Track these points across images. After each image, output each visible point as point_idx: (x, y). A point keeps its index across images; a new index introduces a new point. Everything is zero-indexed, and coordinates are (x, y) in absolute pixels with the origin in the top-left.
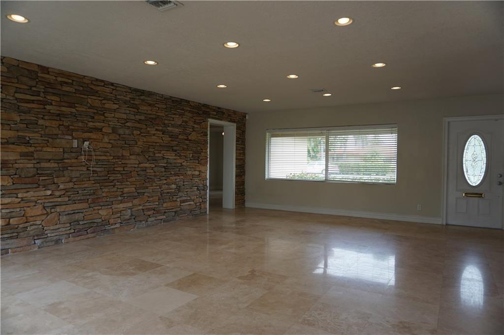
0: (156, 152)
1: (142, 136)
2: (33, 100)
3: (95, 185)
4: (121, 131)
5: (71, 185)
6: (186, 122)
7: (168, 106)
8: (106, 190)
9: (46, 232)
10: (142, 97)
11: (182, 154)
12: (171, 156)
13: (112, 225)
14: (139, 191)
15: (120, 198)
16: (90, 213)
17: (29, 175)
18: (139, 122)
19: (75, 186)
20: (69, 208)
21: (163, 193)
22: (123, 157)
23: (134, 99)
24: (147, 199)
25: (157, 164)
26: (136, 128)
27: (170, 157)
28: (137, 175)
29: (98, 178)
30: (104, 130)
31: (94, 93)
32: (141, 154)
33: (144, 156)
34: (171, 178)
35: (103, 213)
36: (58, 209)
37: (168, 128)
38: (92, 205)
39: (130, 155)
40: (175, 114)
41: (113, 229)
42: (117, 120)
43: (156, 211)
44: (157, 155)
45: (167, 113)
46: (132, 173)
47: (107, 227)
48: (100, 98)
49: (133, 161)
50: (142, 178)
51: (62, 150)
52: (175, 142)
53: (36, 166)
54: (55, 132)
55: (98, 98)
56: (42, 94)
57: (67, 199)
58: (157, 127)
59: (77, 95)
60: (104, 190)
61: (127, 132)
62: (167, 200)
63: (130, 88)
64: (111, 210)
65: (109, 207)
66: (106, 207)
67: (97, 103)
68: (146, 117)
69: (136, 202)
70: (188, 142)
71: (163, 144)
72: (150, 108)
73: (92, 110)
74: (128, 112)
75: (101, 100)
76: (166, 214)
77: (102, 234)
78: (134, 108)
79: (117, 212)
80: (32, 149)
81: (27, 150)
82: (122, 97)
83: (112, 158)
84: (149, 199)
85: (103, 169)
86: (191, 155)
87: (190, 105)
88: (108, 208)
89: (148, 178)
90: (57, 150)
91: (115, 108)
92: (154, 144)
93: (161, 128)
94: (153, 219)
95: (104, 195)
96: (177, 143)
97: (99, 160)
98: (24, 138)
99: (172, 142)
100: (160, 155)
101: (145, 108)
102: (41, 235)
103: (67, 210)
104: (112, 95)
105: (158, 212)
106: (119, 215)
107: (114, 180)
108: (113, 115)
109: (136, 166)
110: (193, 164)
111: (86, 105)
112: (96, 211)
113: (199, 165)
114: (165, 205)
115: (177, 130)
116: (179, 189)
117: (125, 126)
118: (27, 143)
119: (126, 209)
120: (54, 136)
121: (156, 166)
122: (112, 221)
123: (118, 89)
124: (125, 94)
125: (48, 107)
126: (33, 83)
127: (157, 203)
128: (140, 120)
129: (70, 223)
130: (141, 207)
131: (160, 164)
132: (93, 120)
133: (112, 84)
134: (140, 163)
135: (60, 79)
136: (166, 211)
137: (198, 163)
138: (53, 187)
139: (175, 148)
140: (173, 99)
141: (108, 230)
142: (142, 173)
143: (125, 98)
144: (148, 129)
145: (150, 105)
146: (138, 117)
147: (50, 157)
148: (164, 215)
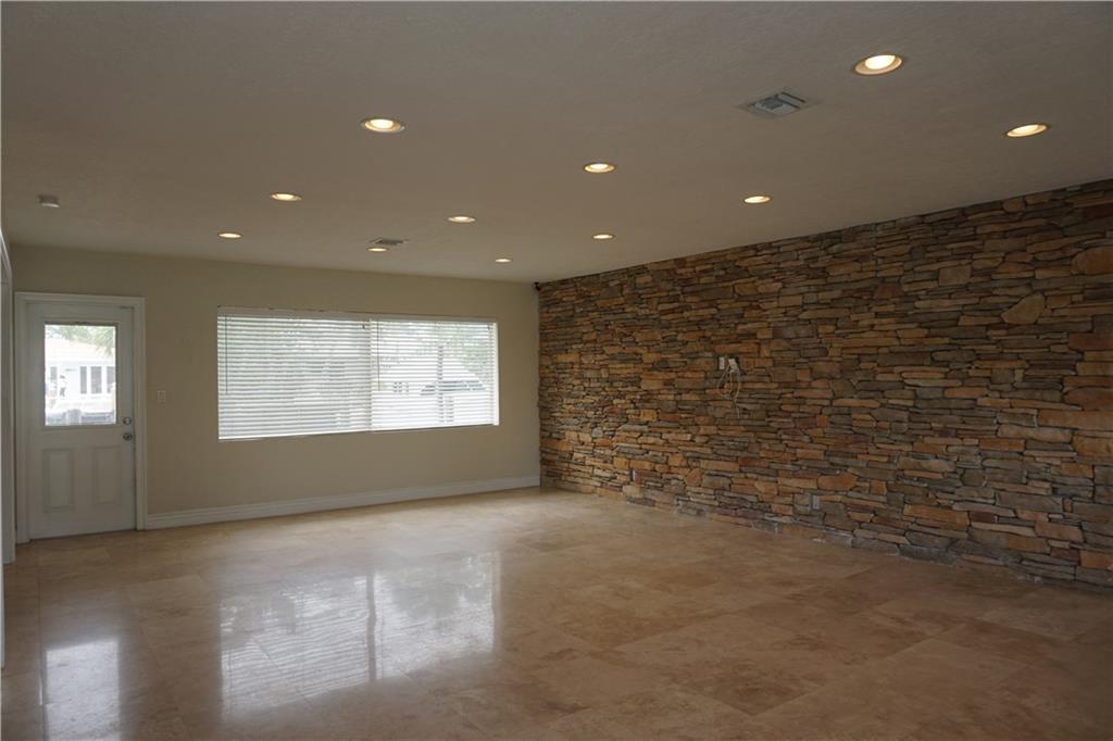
0: (879, 370)
1: (838, 336)
2: (673, 309)
3: (747, 434)
4: (789, 332)
5: (712, 429)
6: (988, 274)
7: (915, 244)
8: (765, 446)
9: (689, 493)
10: (835, 248)
11: (971, 373)
12: (928, 380)
13: (777, 515)
14: (832, 459)
15: (789, 466)
16: (740, 481)
17: (669, 410)
18: (830, 305)
19: (721, 433)
20: (713, 466)
21: (904, 477)
22: (794, 385)
23: (815, 259)
24: (854, 482)
25: (884, 401)
26: (824, 321)
27: (920, 383)
28: (829, 424)
29: (749, 422)
30: (759, 336)
31: (743, 273)
32: (838, 377)
33: (848, 379)
34: (927, 440)
35: (760, 486)
36: (703, 464)
37: (917, 304)
38: (743, 468)
39: (815, 379)
40: (939, 260)
41: (779, 524)
42: (783, 310)
43: (882, 520)
44: (879, 378)
45: (908, 266)
46: (818, 418)
47: (766, 516)
48: (753, 279)
49: (819, 392)
50: (838, 431)
51: (702, 375)
52: (939, 340)
53: (678, 398)
54: (696, 349)
55: (748, 280)
56: (681, 298)
57: (709, 451)
58: (875, 309)
59: (720, 285)
60: (764, 446)
61: (803, 332)
62: (917, 500)
63: (806, 239)
64: (773, 486)
65: (771, 479)
66: (766, 478)
67: (748, 291)
68: (844, 291)
69: (824, 481)
70: (1003, 332)
71: (897, 349)
72: (857, 266)
73: (739, 304)
74: (803, 289)
75: (754, 282)
76: (912, 536)
77: (760, 526)
78: (818, 277)
79: (786, 494)
80: (673, 375)
81: (667, 377)
82: (789, 264)
83: (775, 385)
84: (858, 484)
85: (758, 407)
86: (1019, 374)
87: (1008, 213)
88: (768, 481)
89: (855, 433)
90: (697, 375)
91: (777, 290)
92: (873, 351)
93: (891, 308)
94: (870, 534)
95: (762, 454)
96: (947, 340)
97: (753, 389)
98: (665, 360)
99: (926, 341)
100: (890, 377)
101: (842, 270)
102: (682, 494)
103: (709, 468)
104: (771, 266)
105: (886, 521)
106: (788, 500)
107: (779, 429)
108: (775, 304)
109: (826, 403)
110: (1027, 403)
111: (733, 298)
112: (752, 482)
113: (1063, 406)
114: (908, 509)
115: (947, 303)
116: (963, 475)
117: (799, 320)
118: (668, 369)
119: (802, 492)
120: (695, 356)
121: (882, 405)
122: (775, 507)
123: (781, 250)
124: (795, 253)
125: (686, 314)
126: (669, 286)
127: (882, 499)
128: (832, 300)
129: (715, 490)
130: (838, 498)
131: (891, 401)
132: (743, 321)
133: (769, 246)
134: (835, 397)
135: (698, 269)
136: (914, 527)
137: (1063, 401)
138: (693, 429)
139: (940, 356)
140: (932, 219)
141: (769, 524)
142: (837, 419)
143: (795, 264)
144: (853, 317)
145: (859, 259)
146: (825, 296)
147: (689, 386)
148: (904, 535)
